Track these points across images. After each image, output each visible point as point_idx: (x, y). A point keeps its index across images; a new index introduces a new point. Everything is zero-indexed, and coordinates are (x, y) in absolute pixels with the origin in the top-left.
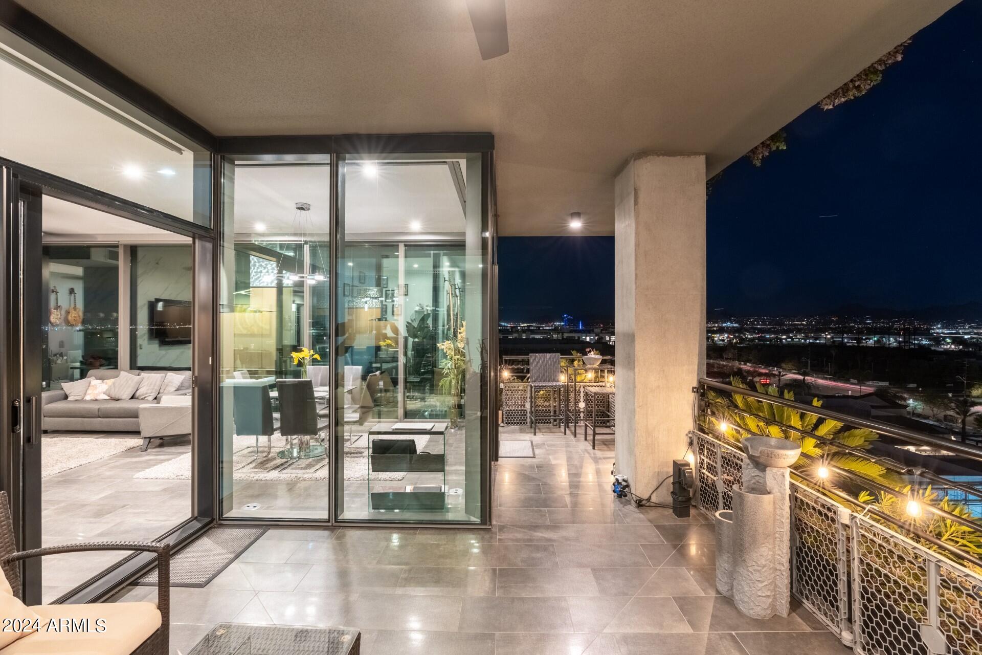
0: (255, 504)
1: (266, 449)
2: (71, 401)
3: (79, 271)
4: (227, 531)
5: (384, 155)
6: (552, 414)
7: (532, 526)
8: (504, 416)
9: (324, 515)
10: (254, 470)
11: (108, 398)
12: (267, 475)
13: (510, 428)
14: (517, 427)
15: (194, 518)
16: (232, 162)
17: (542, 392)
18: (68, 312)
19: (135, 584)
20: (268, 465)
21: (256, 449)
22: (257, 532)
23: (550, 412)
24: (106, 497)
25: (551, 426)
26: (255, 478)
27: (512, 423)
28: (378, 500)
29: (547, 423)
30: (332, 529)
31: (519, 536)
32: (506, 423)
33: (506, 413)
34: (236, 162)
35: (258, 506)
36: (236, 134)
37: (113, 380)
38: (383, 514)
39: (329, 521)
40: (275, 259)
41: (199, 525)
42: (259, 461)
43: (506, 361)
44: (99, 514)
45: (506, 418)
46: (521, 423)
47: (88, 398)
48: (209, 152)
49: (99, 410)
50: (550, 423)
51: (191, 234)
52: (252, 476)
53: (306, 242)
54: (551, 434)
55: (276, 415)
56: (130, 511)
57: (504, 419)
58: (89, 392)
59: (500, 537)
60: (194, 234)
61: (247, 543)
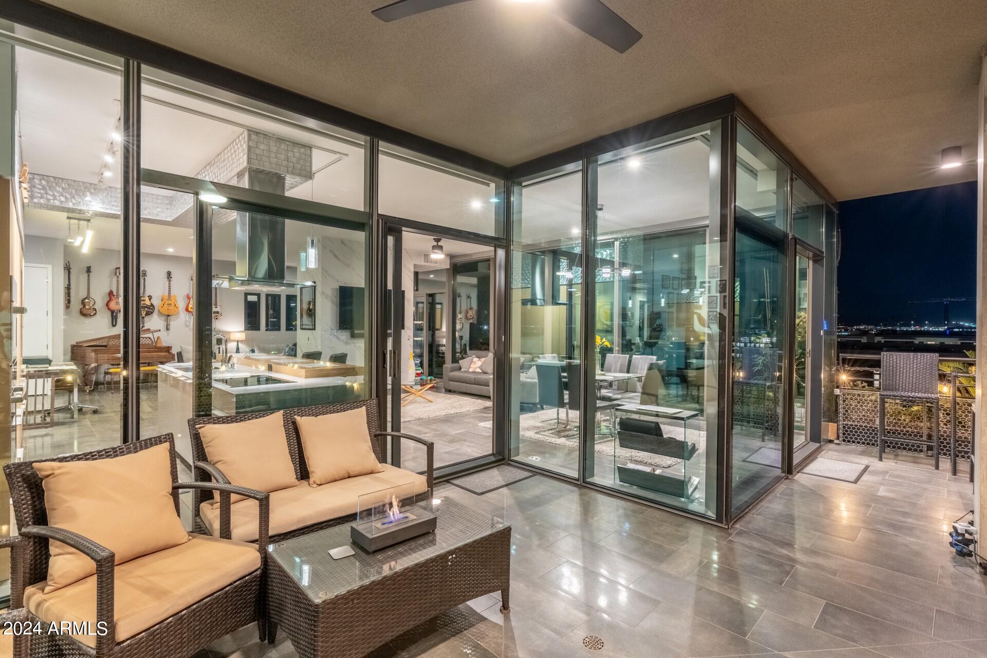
0: (537, 457)
1: (565, 422)
2: (462, 372)
3: (474, 281)
4: (511, 469)
5: (643, 144)
6: (925, 438)
7: (781, 542)
8: (841, 431)
9: (575, 474)
10: (551, 435)
11: (481, 371)
12: (557, 440)
13: (848, 447)
14: (861, 448)
15: (493, 454)
16: (520, 184)
17: (915, 408)
18: (467, 312)
19: (448, 481)
20: (562, 434)
21: (556, 421)
22: (527, 474)
23: (921, 436)
24: (459, 433)
25: (922, 455)
26: (548, 441)
27: (854, 442)
28: (625, 474)
29: (916, 450)
30: (580, 486)
31: (756, 544)
32: (844, 441)
33: (844, 427)
34: (524, 184)
35: (539, 459)
36: (519, 163)
37: (484, 359)
38: (627, 488)
39: (578, 480)
40: (566, 258)
41: (493, 459)
42: (558, 429)
43: (844, 360)
44: (452, 441)
45: (844, 434)
46: (868, 444)
47: (471, 370)
48: (503, 181)
49: (475, 379)
50: (921, 451)
51: (493, 245)
52: (546, 438)
53: (616, 239)
54: (916, 465)
55: (566, 392)
56: (467, 443)
57: (841, 435)
58: (472, 366)
59: (733, 539)
60: (495, 245)
61: (518, 479)
